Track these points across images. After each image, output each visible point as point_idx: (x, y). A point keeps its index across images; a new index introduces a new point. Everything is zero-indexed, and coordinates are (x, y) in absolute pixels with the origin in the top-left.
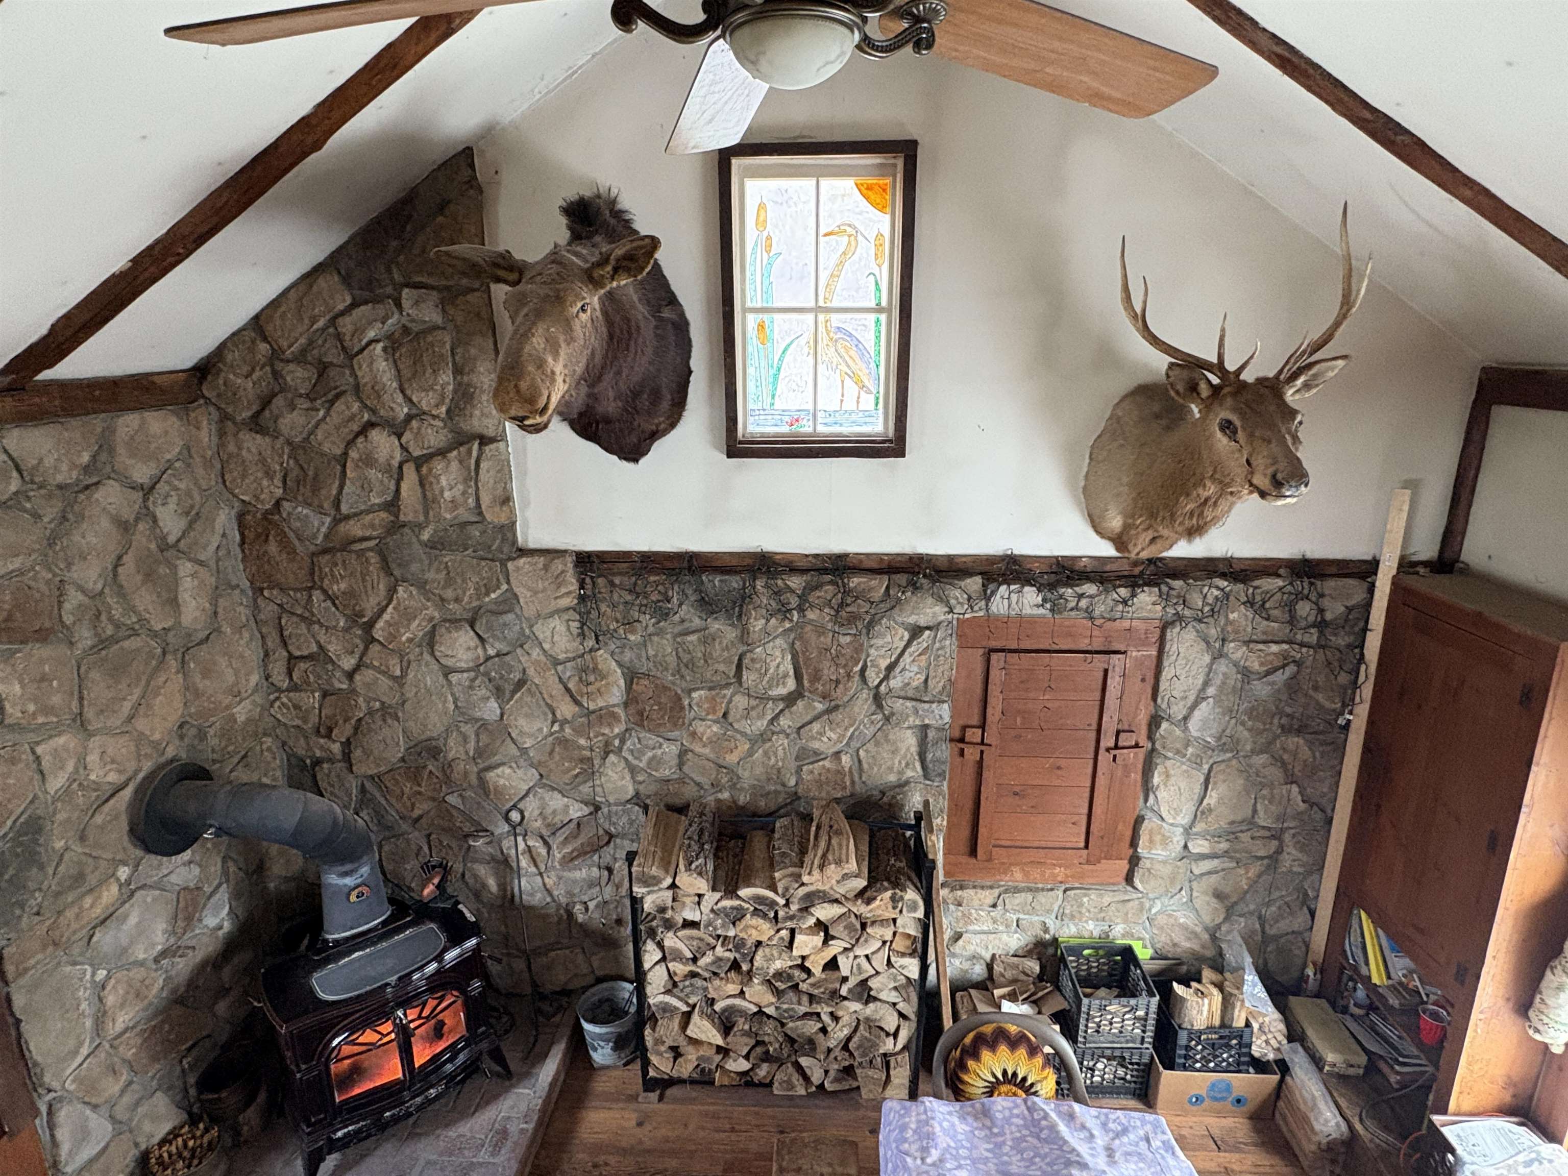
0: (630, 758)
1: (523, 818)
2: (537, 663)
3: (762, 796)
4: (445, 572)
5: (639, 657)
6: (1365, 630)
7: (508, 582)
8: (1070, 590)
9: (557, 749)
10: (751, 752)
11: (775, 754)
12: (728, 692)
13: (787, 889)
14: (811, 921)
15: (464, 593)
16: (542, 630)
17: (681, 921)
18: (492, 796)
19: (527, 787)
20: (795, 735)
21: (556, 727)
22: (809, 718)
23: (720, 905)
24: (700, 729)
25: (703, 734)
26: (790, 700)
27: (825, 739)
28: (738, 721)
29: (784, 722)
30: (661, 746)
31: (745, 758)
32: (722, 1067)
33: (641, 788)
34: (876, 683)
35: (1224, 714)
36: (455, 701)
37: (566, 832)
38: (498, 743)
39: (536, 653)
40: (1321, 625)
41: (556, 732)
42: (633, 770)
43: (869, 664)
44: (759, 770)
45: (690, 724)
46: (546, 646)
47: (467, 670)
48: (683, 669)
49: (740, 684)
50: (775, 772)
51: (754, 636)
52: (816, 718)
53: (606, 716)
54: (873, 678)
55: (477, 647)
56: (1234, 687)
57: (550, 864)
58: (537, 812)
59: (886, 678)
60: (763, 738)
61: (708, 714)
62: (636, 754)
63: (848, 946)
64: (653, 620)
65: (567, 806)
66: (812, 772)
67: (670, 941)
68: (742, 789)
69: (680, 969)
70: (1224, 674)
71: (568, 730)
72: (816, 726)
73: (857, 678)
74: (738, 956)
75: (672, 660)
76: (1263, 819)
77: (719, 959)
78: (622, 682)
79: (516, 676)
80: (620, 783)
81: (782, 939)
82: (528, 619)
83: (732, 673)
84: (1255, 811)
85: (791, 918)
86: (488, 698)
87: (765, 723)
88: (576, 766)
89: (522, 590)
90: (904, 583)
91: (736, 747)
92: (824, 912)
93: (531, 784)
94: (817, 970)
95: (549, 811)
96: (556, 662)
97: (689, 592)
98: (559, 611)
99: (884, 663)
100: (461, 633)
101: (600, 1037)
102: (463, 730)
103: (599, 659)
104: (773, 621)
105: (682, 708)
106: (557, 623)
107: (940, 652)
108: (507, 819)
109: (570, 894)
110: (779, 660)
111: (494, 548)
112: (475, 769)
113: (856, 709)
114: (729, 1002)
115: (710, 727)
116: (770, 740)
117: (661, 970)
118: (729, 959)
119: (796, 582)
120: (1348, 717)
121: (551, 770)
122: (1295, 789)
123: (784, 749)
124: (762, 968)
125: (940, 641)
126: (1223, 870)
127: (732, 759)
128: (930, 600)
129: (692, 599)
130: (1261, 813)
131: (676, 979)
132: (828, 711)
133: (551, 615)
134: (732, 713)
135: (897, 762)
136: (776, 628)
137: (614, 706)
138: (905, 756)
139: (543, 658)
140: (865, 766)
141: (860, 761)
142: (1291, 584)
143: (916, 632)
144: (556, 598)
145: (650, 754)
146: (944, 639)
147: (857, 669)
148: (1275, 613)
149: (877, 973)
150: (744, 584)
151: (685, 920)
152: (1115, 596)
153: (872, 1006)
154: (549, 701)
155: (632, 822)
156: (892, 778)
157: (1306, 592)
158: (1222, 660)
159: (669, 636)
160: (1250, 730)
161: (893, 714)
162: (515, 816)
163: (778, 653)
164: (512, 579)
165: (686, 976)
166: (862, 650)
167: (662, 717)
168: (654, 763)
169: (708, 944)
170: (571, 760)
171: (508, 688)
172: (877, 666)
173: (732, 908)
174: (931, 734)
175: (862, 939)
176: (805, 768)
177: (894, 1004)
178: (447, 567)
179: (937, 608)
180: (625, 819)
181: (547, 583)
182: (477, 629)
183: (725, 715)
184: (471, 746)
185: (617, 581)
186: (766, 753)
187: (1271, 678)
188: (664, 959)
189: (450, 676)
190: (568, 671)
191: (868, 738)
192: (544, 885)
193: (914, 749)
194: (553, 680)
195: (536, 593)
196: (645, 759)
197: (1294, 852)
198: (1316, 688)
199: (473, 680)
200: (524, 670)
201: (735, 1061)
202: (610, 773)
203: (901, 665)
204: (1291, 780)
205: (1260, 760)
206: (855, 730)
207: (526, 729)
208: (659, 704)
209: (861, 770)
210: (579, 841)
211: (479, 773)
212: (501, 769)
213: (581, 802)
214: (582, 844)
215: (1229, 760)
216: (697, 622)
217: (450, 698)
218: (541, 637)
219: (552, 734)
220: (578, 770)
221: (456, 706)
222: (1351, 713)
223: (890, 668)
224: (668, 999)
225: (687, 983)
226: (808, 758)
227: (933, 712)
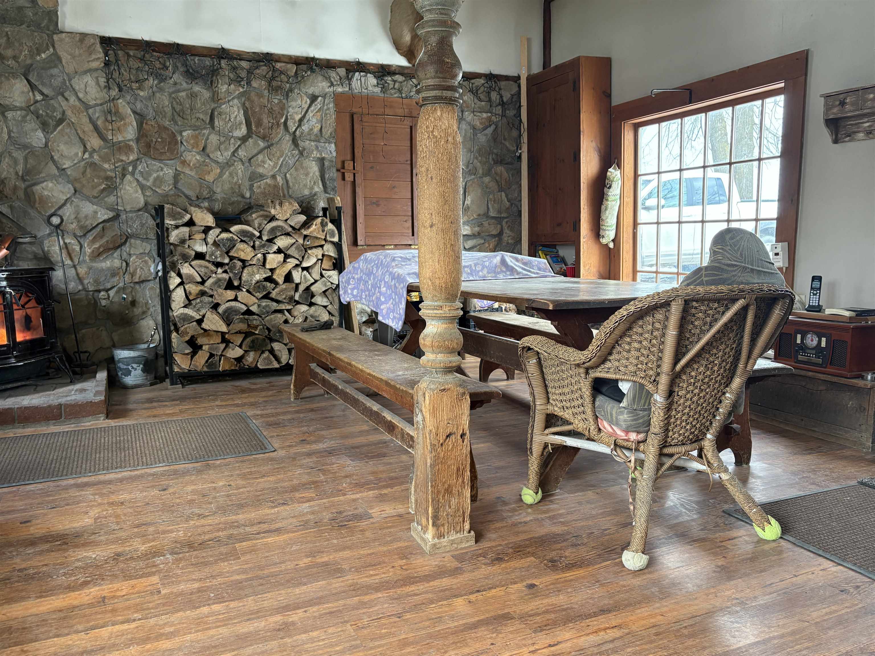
0: (141, 179)
1: (62, 220)
2: (73, 107)
3: (229, 204)
4: (5, 39)
5: (147, 107)
6: (520, 106)
7: (54, 47)
8: (390, 78)
9: (88, 170)
10: (221, 175)
11: (237, 174)
12: (206, 132)
13: (260, 225)
14: (275, 248)
15: (21, 53)
16: (78, 84)
17: (194, 253)
18: (37, 205)
19: (65, 198)
20: (248, 164)
21: (87, 156)
22: (255, 151)
23: (219, 237)
24: (188, 158)
25: (190, 162)
26: (244, 139)
27: (266, 166)
28: (213, 152)
29: (241, 153)
30: (162, 170)
31: (217, 179)
32: (224, 356)
33: (149, 200)
34: (294, 130)
35: (468, 153)
36: (9, 132)
37: (95, 232)
38: (43, 164)
39: (72, 99)
40: (502, 104)
41: (86, 159)
42: (143, 187)
43: (289, 117)
44: (227, 187)
45: (181, 156)
46: (81, 95)
47: (21, 109)
48: (176, 117)
49: (213, 128)
50: (237, 187)
51: (221, 96)
52: (260, 152)
53: (125, 148)
54: (292, 128)
55: (29, 92)
56: (470, 137)
57: (81, 258)
58: (73, 217)
59: (299, 126)
60: (228, 164)
61: (193, 148)
62: (145, 175)
63: (298, 263)
64: (156, 82)
65: (96, 212)
66: (260, 187)
67: (186, 269)
68: (216, 200)
69: (193, 289)
70: (465, 130)
71: (96, 156)
72: (260, 157)
73: (282, 127)
74: (231, 275)
75: (168, 110)
76: (492, 213)
77: (219, 280)
78: (135, 123)
79: (58, 115)
80: (134, 195)
81: (258, 259)
82: (68, 75)
83: (208, 121)
84: (488, 208)
85: (263, 246)
86: (37, 130)
87: (230, 153)
88: (103, 182)
89: (65, 54)
90: (305, 69)
91: (212, 171)
92: (282, 242)
93: (68, 196)
94: (280, 280)
95: (82, 215)
96: (87, 107)
97: (179, 65)
98: (90, 71)
99: (298, 117)
100: (17, 81)
101: (134, 360)
102: (14, 155)
103: (120, 105)
104: (232, 86)
105: (176, 143)
106: (88, 79)
107: (327, 112)
108: (49, 223)
109: (97, 282)
110: (236, 113)
111: (43, 25)
112: (23, 186)
113: (283, 146)
114: (228, 305)
115: (195, 156)
116: (233, 165)
117: (180, 292)
118: (225, 280)
119: (244, 64)
120: (520, 151)
121: (83, 186)
122: (503, 194)
123: (242, 171)
124: (248, 281)
125: (327, 105)
126: (479, 245)
127: (210, 178)
128: (320, 78)
129: (182, 70)
130: (491, 210)
131: (191, 298)
132: (268, 147)
133: (86, 72)
134: (209, 147)
135: (308, 181)
136: (235, 91)
137: (129, 140)
138: (313, 177)
139: (77, 103)
140: (291, 184)
141: (287, 182)
142: (487, 82)
143: (314, 98)
144: (88, 62)
145: (155, 175)
146: (329, 103)
147: (283, 120)
148: (482, 97)
149: (316, 281)
150: (213, 63)
151: (196, 252)
152: (411, 83)
153: (313, 308)
154: (82, 136)
155: (142, 225)
156: (306, 192)
157: (494, 86)
158: (463, 122)
159: (166, 94)
160: (480, 162)
161: (304, 149)
162: (55, 220)
163: (235, 109)
164: (56, 46)
165: (198, 294)
166: (285, 109)
167: (164, 148)
168: (158, 182)
169: (212, 271)
170: (99, 177)
171: (52, 123)
172: (294, 119)
173: (228, 239)
174: (326, 163)
175: (306, 256)
176: (255, 185)
177: (325, 307)
178: (7, 35)
179: (324, 83)
180: (137, 223)
181: (81, 51)
182: (30, 78)
183: (204, 149)
184: (20, 168)
185: (131, 53)
186: (231, 174)
187: (486, 132)
188: (182, 284)
189: (6, 113)
190: (97, 113)
191: (291, 166)
192: (78, 274)
193: (317, 174)
194: (85, 120)
195: (73, 57)
196: (151, 179)
197: (508, 232)
198: (505, 139)
199: (24, 117)
200: (64, 112)
201: (233, 349)
202: (127, 188)
203: (307, 117)
204: (501, 190)
205: (487, 179)
206: (283, 161)
207: (65, 153)
208: (162, 138)
209: (288, 187)
210: (104, 240)
211: (26, 189)
212: (45, 183)
213: (107, 209)
214: (107, 242)
215: (474, 179)
216: (185, 85)
217: (5, 129)
218: (77, 88)
219: (83, 160)
220: (104, 186)
221: (10, 137)
222: (520, 149)
223: (301, 120)
224: (186, 311)
225: (198, 300)
226: (257, 178)
227: (326, 148)
